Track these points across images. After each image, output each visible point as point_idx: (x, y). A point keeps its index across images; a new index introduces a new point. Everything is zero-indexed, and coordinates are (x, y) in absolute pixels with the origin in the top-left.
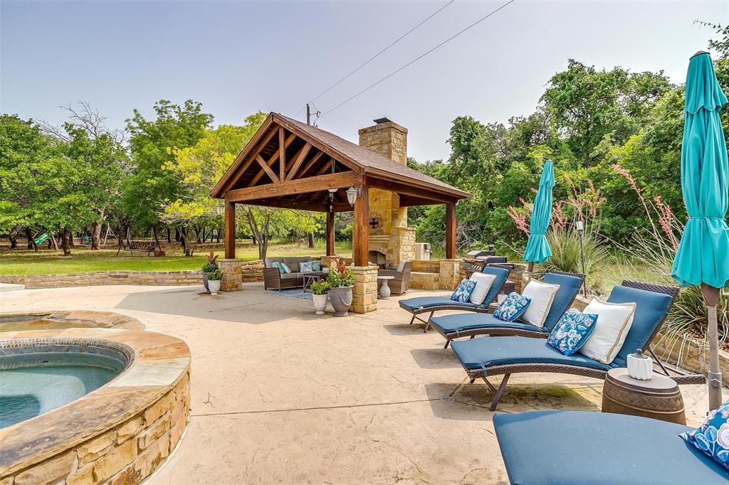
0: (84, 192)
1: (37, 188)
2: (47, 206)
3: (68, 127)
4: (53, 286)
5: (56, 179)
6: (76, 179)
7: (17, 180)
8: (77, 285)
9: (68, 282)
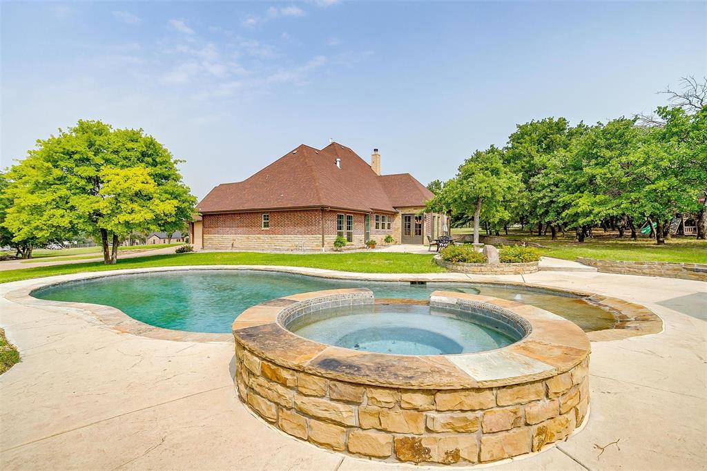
0: (676, 176)
1: (624, 179)
2: (633, 196)
3: (661, 111)
4: (620, 272)
5: (644, 168)
6: (665, 164)
7: (609, 175)
8: (645, 274)
9: (635, 270)
